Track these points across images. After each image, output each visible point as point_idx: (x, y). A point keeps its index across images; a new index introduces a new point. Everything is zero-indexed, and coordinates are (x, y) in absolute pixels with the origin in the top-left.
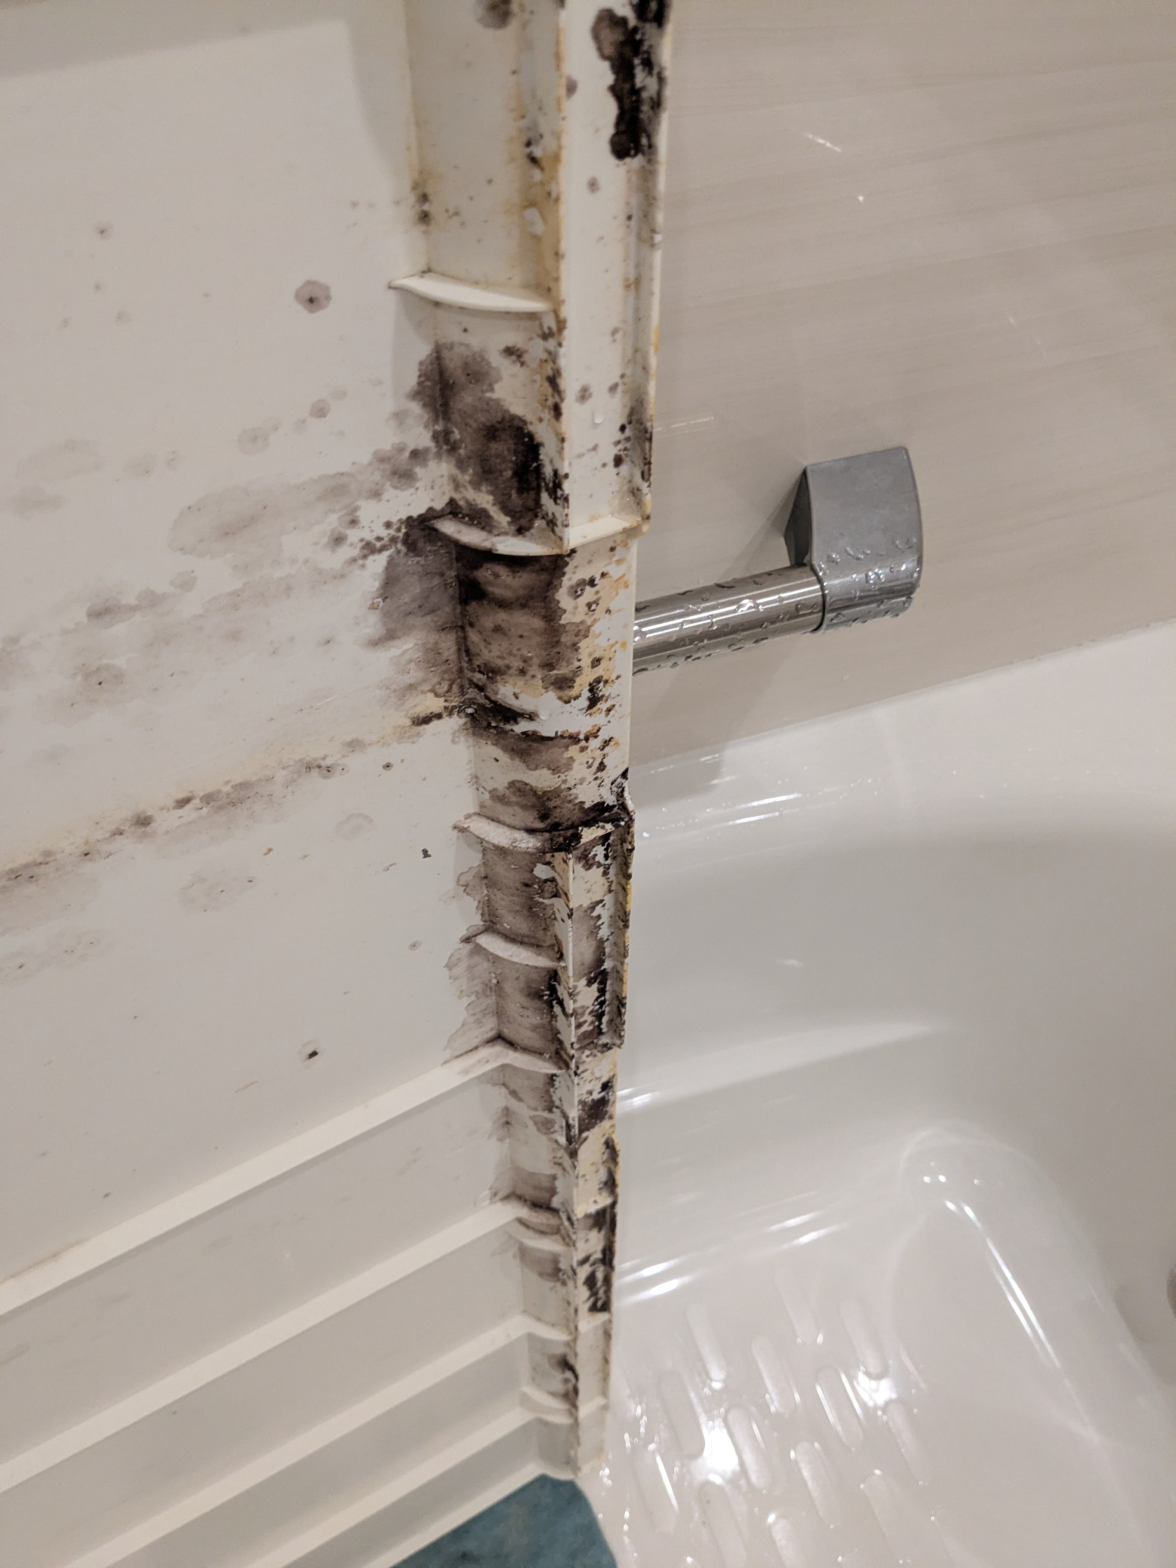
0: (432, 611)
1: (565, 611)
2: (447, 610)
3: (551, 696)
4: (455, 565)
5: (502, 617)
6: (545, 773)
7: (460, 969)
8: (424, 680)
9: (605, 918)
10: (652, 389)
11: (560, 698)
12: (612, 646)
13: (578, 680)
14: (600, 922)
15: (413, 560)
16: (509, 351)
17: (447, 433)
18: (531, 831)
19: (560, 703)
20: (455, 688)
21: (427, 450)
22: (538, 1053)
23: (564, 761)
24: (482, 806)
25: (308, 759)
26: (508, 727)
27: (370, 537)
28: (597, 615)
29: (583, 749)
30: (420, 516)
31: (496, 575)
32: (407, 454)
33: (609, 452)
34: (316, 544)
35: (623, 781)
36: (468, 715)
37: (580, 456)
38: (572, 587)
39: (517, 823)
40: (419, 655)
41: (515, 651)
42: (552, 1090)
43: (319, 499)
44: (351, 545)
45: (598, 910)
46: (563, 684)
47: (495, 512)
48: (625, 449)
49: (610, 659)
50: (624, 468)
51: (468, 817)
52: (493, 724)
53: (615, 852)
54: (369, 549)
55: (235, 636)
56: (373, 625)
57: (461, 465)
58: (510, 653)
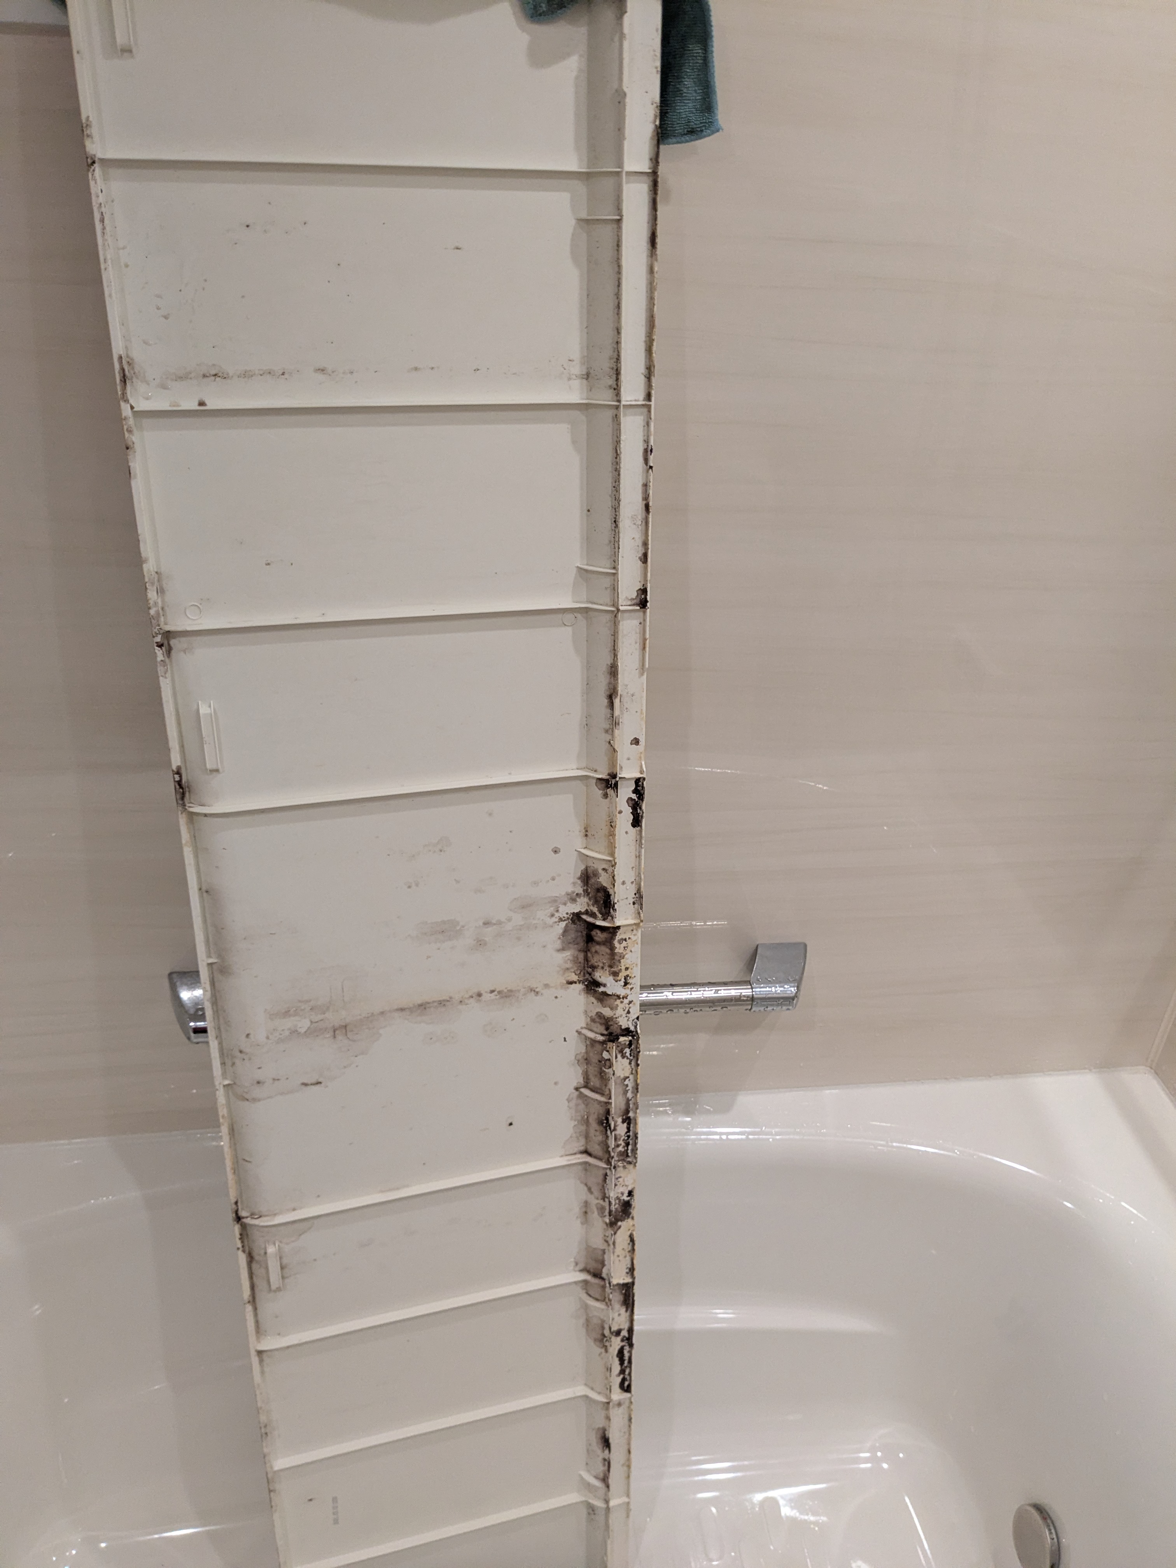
0: (577, 944)
1: (616, 948)
2: (582, 944)
3: (611, 978)
4: (586, 930)
5: (597, 947)
6: (608, 1009)
7: (572, 1104)
8: (572, 968)
9: (630, 1087)
10: (642, 884)
11: (614, 979)
12: (632, 964)
13: (620, 974)
14: (628, 1089)
15: (573, 926)
16: (604, 869)
17: (587, 890)
18: (602, 1035)
19: (614, 981)
20: (582, 973)
21: (581, 894)
22: (600, 1159)
23: (615, 1006)
24: (587, 1024)
25: (532, 987)
26: (597, 989)
27: (561, 916)
28: (627, 952)
29: (622, 1002)
30: (577, 913)
31: (597, 933)
32: (575, 894)
33: (632, 901)
34: (546, 915)
35: (637, 1021)
36: (585, 985)
37: (622, 900)
38: (619, 940)
39: (598, 1031)
40: (571, 958)
41: (601, 960)
42: (605, 1185)
43: (549, 902)
44: (556, 917)
45: (627, 1082)
46: (615, 974)
47: (597, 913)
48: (636, 900)
49: (632, 969)
50: (636, 906)
51: (582, 1028)
52: (593, 988)
53: (634, 1054)
54: (561, 920)
55: (519, 939)
56: (558, 944)
57: (590, 899)
58: (599, 961)
